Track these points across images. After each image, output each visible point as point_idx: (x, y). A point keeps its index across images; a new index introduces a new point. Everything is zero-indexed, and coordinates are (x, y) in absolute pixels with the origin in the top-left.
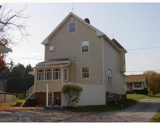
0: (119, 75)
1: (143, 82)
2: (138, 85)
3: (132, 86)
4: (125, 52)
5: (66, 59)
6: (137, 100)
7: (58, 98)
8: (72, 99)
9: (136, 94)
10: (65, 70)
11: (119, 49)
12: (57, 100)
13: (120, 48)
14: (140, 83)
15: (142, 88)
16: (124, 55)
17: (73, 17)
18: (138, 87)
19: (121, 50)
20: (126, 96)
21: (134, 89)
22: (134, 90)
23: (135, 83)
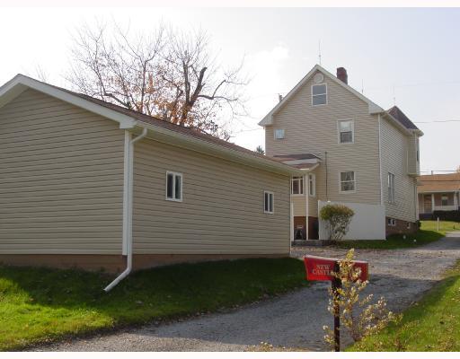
0: (406, 182)
1: (458, 193)
2: (444, 198)
3: (431, 200)
4: (420, 134)
5: (311, 156)
6: (442, 233)
7: (300, 227)
8: (336, 228)
9: (440, 220)
10: (310, 177)
11: (407, 130)
12: (299, 231)
13: (408, 128)
14: (450, 195)
15: (455, 207)
16: (418, 140)
17: (320, 74)
18: (445, 203)
19: (410, 131)
20: (419, 225)
21: (434, 208)
22: (435, 212)
23: (438, 196)
